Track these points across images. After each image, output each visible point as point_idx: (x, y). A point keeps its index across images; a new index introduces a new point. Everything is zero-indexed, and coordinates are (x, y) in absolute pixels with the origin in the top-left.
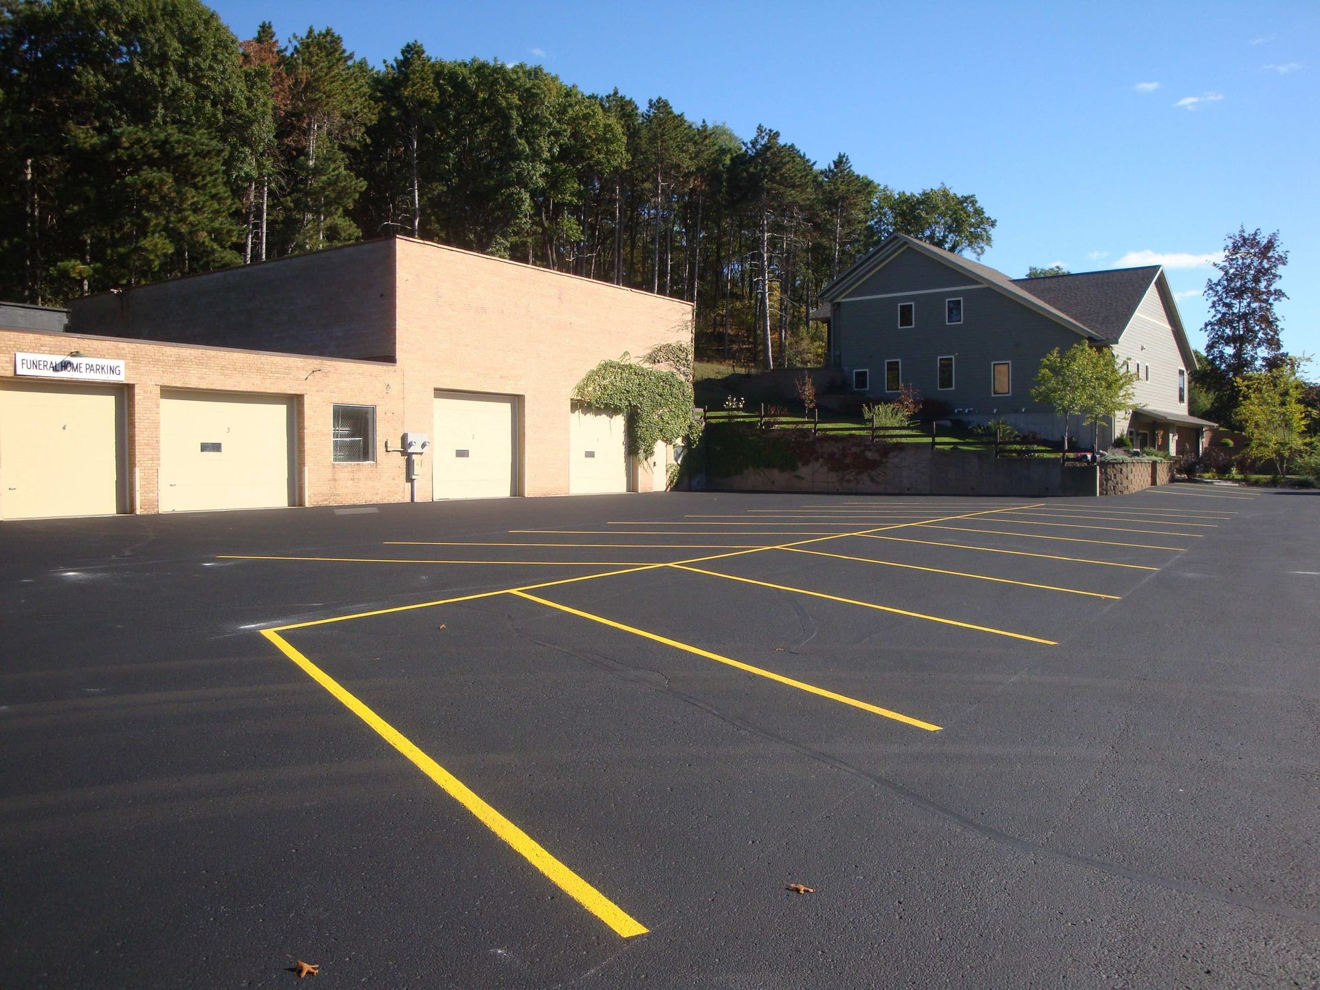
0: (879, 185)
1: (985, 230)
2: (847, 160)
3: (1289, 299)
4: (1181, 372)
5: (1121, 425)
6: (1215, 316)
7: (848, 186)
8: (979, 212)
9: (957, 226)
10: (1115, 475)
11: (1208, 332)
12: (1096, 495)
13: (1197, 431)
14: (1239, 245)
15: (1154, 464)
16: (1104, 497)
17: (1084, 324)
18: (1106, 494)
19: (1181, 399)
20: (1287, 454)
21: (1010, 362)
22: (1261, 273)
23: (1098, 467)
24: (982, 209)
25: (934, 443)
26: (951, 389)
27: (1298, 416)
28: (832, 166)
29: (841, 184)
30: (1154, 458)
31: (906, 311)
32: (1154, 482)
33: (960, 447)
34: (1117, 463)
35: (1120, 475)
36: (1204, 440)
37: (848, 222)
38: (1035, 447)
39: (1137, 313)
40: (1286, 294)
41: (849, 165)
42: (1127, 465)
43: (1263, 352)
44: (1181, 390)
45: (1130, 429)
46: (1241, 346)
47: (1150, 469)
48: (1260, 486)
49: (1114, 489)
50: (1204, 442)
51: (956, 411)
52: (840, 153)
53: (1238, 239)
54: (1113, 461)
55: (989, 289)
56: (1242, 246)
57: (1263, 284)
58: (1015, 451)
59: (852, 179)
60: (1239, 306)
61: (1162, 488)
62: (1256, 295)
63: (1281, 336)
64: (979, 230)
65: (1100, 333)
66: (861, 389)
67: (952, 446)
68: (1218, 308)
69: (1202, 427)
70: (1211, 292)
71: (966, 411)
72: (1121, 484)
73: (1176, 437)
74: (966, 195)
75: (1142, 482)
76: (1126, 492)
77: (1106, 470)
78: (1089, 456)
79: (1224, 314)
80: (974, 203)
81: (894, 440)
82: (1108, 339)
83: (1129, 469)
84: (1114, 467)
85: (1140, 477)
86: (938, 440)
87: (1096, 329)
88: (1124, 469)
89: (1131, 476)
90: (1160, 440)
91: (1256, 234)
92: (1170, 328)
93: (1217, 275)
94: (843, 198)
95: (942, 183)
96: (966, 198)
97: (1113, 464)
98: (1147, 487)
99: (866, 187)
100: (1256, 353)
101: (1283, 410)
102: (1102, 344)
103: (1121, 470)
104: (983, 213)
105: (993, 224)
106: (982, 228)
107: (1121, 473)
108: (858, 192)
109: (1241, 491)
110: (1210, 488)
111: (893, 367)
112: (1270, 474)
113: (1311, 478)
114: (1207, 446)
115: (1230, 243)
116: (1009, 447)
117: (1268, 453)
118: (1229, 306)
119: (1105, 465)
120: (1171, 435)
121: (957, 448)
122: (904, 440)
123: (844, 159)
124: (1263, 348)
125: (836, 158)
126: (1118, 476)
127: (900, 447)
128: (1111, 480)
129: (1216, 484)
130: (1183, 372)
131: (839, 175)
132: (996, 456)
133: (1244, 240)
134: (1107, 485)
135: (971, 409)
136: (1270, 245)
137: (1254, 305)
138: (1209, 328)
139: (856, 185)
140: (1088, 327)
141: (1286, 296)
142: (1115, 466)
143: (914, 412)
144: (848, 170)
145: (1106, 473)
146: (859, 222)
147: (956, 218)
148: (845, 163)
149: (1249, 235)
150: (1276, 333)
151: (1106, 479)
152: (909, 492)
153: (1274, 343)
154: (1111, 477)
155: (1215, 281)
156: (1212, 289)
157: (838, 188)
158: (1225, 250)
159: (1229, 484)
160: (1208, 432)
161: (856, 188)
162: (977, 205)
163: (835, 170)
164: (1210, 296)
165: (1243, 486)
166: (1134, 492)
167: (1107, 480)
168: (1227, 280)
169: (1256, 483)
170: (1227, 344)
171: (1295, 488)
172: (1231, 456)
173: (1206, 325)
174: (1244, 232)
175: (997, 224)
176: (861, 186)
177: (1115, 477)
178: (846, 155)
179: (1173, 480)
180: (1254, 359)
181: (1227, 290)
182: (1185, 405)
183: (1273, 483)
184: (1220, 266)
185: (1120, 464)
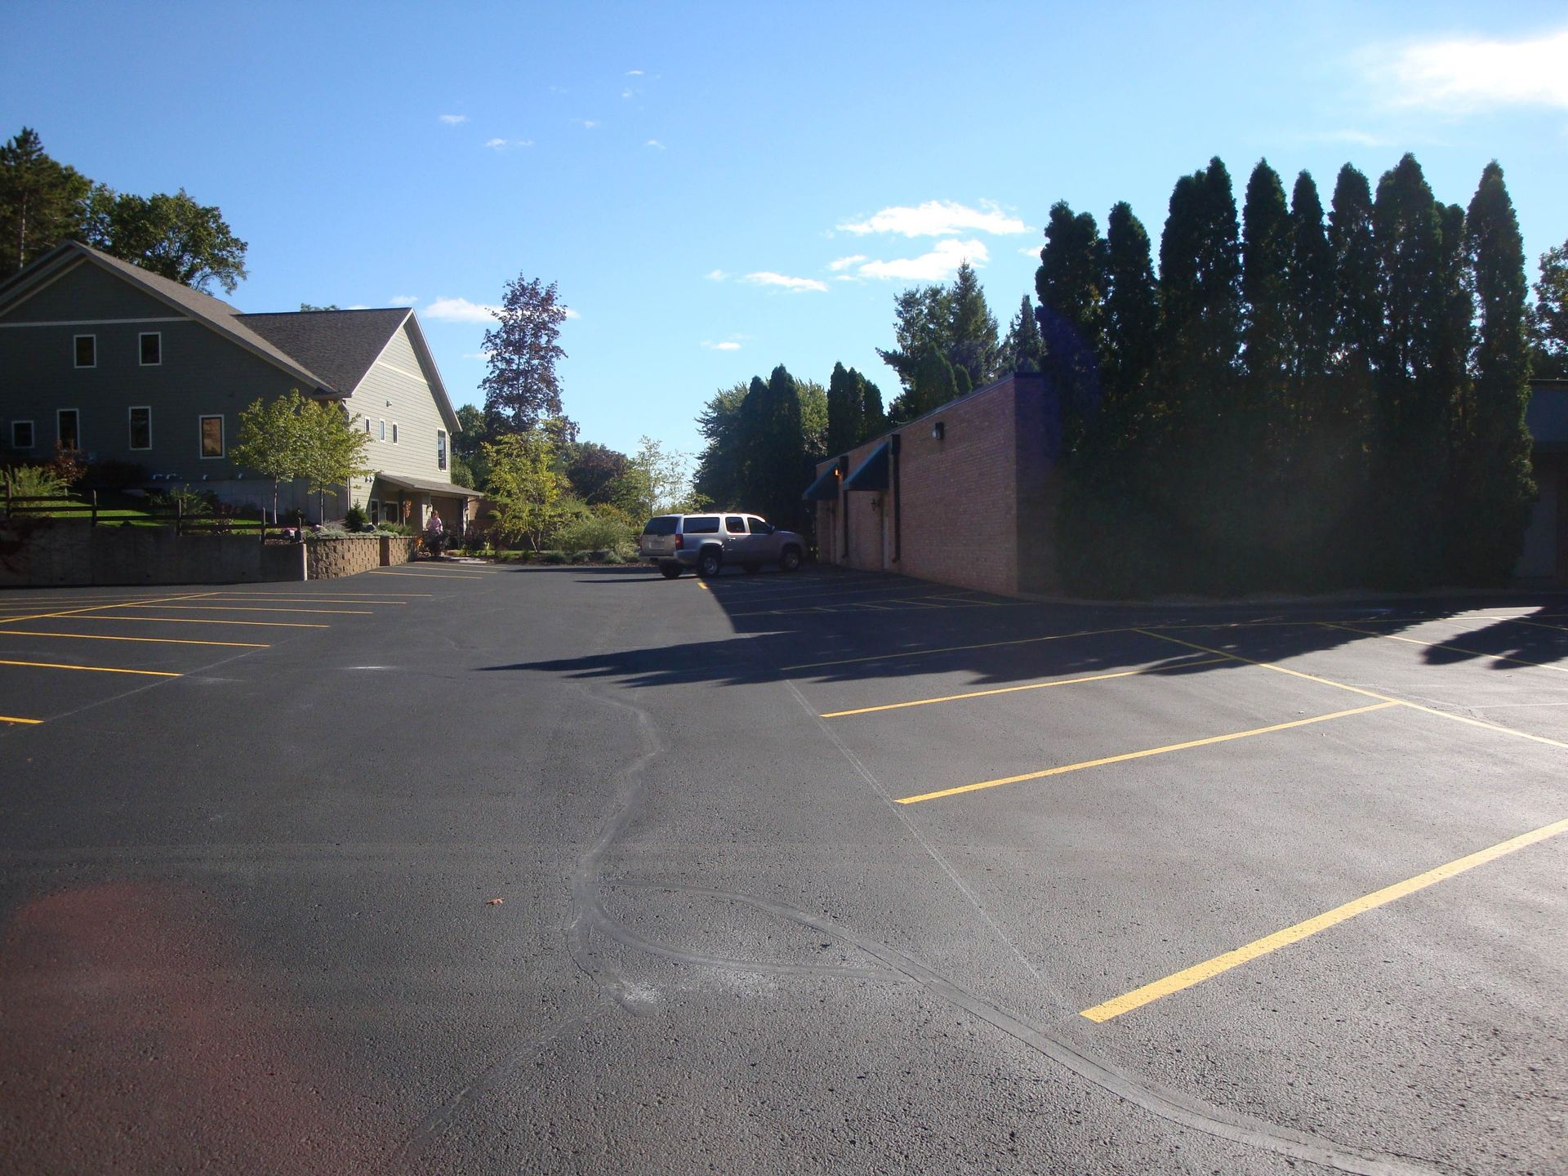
0: (91, 182)
1: (232, 253)
2: (36, 138)
3: (567, 357)
4: (441, 434)
5: (360, 495)
6: (493, 372)
7: (37, 175)
8: (223, 230)
9: (194, 245)
10: (327, 554)
11: (486, 390)
12: (303, 579)
13: (460, 502)
14: (518, 294)
15: (384, 542)
16: (314, 581)
17: (314, 373)
18: (317, 578)
19: (442, 466)
20: (541, 527)
21: (222, 416)
22: (540, 327)
23: (305, 545)
24: (227, 227)
25: (95, 519)
26: (148, 449)
27: (550, 485)
28: (14, 145)
29: (26, 172)
30: (386, 533)
31: (85, 346)
32: (384, 560)
33: (133, 522)
34: (329, 540)
35: (334, 554)
36: (468, 512)
37: (40, 224)
38: (232, 522)
39: (378, 362)
40: (565, 352)
41: (39, 146)
42: (343, 542)
43: (543, 415)
44: (441, 454)
45: (372, 500)
46: (520, 408)
47: (378, 547)
48: (508, 563)
49: (327, 572)
50: (469, 514)
51: (154, 477)
52: (25, 128)
53: (517, 287)
54: (324, 538)
55: (194, 323)
56: (521, 295)
57: (543, 340)
58: (206, 527)
59: (46, 166)
60: (519, 362)
61: (398, 569)
62: (536, 349)
63: (562, 397)
64: (224, 253)
65: (333, 384)
66: (23, 447)
67: (122, 522)
68: (496, 363)
69: (466, 497)
70: (489, 344)
71: (168, 477)
72: (336, 564)
73: (431, 509)
74: (208, 207)
75: (365, 562)
76: (342, 575)
77: (315, 548)
78: (292, 532)
79: (502, 371)
80: (217, 218)
81: (44, 514)
82: (340, 391)
83: (345, 546)
84: (325, 545)
85: (363, 556)
86: (100, 513)
87: (328, 379)
88: (339, 547)
89: (348, 556)
90: (408, 512)
91: (535, 283)
92: (425, 381)
93: (496, 326)
94: (34, 191)
95: (182, 189)
96: (207, 211)
97: (325, 541)
98: (375, 567)
99: (69, 182)
100: (537, 415)
101: (535, 477)
102: (331, 395)
103: (335, 547)
104: (228, 232)
105: (243, 247)
106: (229, 252)
107: (335, 551)
108: (52, 186)
109: (487, 569)
110: (454, 568)
111: (68, 418)
112: (521, 550)
113: (561, 553)
114: (473, 519)
115: (508, 290)
116: (196, 522)
117: (523, 526)
118: (509, 362)
119: (313, 543)
120: (424, 507)
121: (129, 524)
122: (55, 515)
123: (32, 138)
124: (544, 410)
125: (19, 134)
126: (332, 555)
127: (49, 524)
128: (322, 560)
129: (461, 562)
130: (444, 433)
131: (25, 158)
132: (178, 534)
133: (523, 288)
134: (317, 566)
135: (174, 475)
136: (549, 299)
137: (535, 362)
138: (488, 385)
139: (49, 176)
140: (319, 376)
141: (564, 354)
142: (327, 543)
143: (78, 478)
144: (38, 153)
145: (315, 552)
146: (57, 227)
147: (193, 235)
148: (33, 142)
149: (528, 284)
150: (556, 392)
151: (315, 559)
152: (62, 583)
153: (554, 405)
154: (322, 556)
155: (494, 332)
156: (490, 341)
157: (21, 177)
158: (504, 298)
159: (477, 561)
160: (474, 502)
161: (50, 179)
162: (221, 221)
163: (19, 151)
164: (488, 349)
165: (491, 564)
166: (353, 573)
167: (317, 561)
168: (505, 332)
169: (505, 560)
170: (506, 404)
171: (544, 565)
172: (482, 529)
173: (485, 382)
174: (523, 280)
175: (248, 247)
176: (57, 177)
177: (327, 557)
178: (34, 132)
179: (413, 558)
180: (534, 421)
181: (507, 343)
182: (447, 472)
183: (524, 559)
184: (500, 316)
185: (334, 540)
